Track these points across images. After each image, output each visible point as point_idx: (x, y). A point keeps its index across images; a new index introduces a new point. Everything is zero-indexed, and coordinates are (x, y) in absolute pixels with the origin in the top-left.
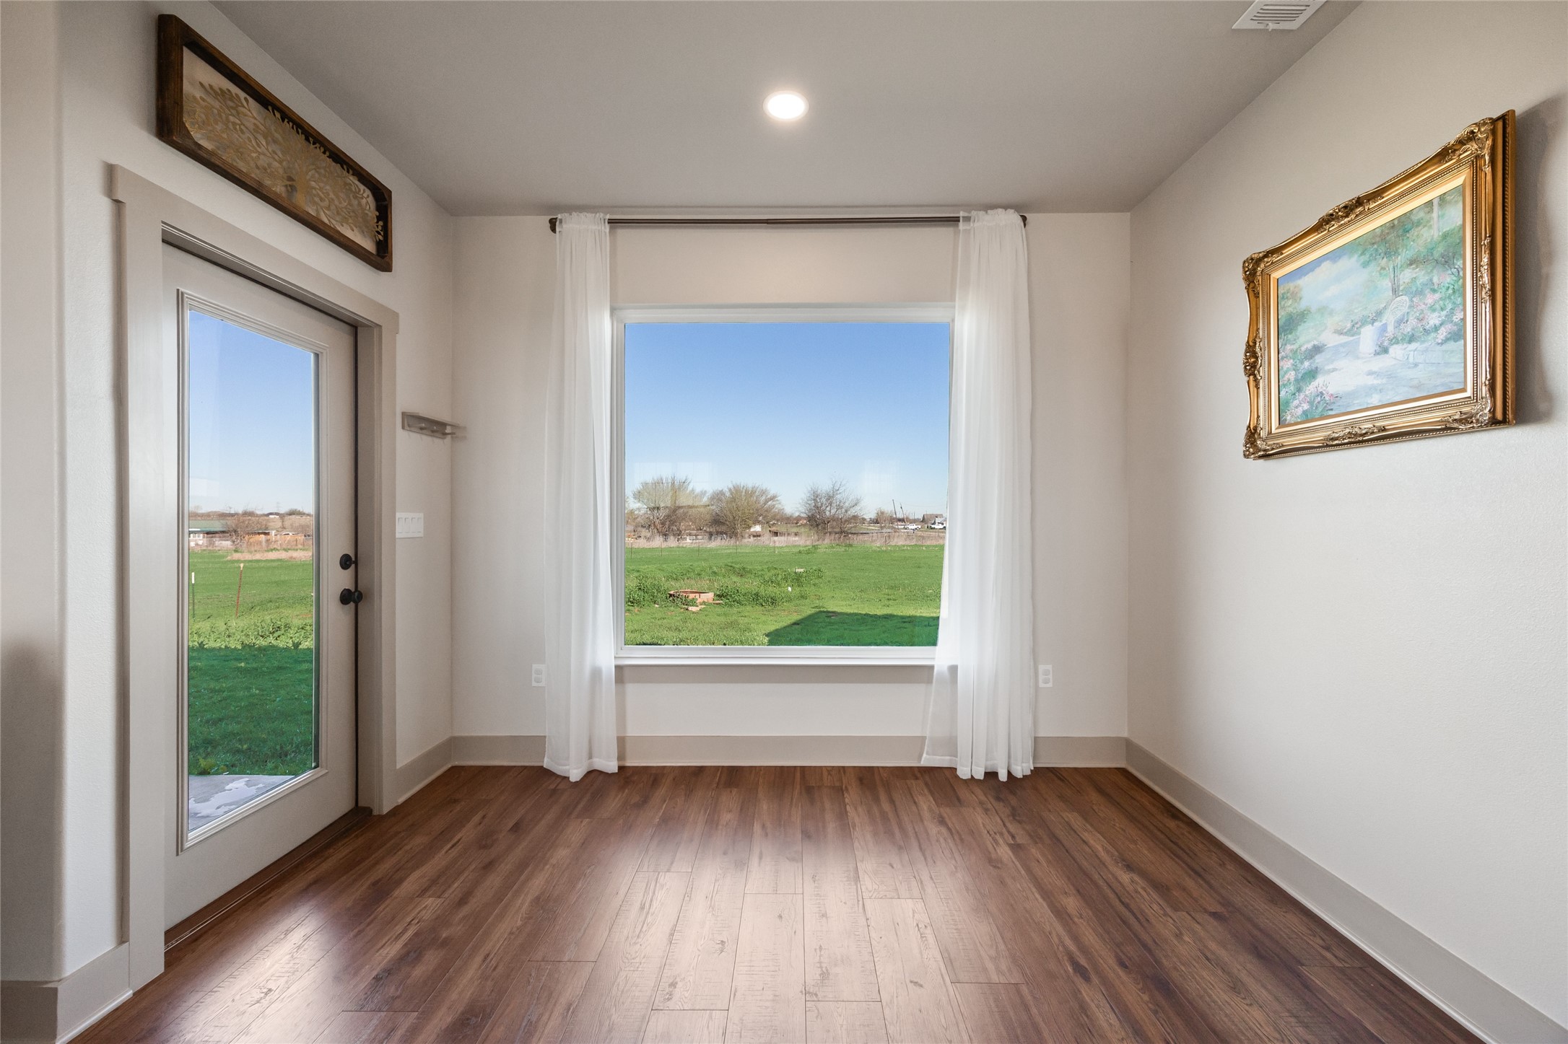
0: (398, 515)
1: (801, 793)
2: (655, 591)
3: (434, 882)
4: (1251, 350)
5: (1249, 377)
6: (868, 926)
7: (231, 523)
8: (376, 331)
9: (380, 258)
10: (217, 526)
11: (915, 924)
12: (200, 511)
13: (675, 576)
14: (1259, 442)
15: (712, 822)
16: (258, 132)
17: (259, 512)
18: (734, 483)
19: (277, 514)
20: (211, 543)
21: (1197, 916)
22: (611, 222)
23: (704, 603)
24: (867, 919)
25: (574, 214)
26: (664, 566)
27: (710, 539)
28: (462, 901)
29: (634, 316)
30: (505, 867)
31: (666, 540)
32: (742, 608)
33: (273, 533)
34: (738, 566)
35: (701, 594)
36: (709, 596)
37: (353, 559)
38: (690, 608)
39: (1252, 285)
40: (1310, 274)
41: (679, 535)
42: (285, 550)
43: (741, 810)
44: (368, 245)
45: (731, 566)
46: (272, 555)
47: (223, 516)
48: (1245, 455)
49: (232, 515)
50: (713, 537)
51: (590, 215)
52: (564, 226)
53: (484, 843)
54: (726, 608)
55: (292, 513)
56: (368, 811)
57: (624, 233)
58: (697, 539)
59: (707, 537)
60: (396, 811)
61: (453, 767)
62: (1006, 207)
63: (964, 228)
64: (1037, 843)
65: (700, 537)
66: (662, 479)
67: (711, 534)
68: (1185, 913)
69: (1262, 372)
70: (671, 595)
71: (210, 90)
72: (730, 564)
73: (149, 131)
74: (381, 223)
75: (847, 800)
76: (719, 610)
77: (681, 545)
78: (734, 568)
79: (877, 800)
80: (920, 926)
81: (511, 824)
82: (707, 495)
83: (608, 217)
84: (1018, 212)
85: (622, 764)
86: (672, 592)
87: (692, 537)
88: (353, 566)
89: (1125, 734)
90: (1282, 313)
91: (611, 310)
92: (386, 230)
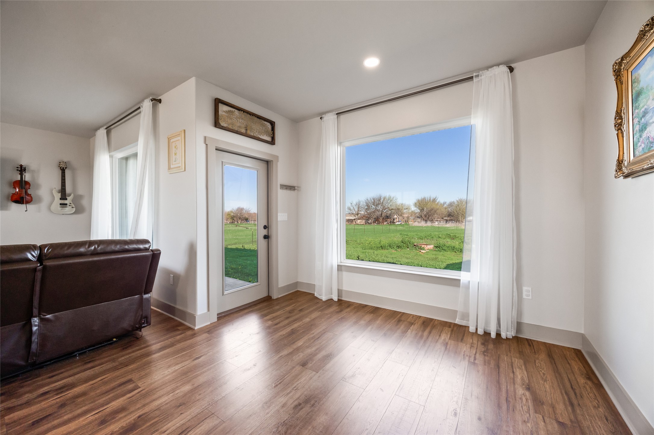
0: (279, 214)
1: (395, 321)
2: (408, 243)
3: (274, 318)
4: (619, 115)
5: (618, 130)
6: (381, 368)
8: (272, 162)
9: (272, 142)
11: (399, 373)
13: (421, 238)
14: (623, 168)
15: (356, 323)
16: (237, 118)
18: (459, 198)
21: (547, 420)
22: (337, 114)
23: (428, 249)
24: (383, 366)
25: (327, 114)
26: (419, 233)
27: (446, 222)
28: (276, 324)
29: (348, 144)
30: (291, 319)
31: (426, 223)
32: (446, 253)
34: (452, 235)
35: (427, 246)
36: (431, 247)
37: (267, 226)
38: (422, 251)
39: (619, 78)
40: (643, 65)
41: (432, 221)
43: (369, 321)
44: (269, 139)
45: (449, 235)
48: (615, 177)
50: (448, 222)
51: (331, 114)
52: (324, 119)
53: (290, 312)
54: (438, 252)
56: (271, 297)
57: (342, 117)
58: (440, 223)
59: (445, 222)
60: (277, 299)
61: (297, 291)
62: (498, 65)
63: (476, 80)
64: (485, 365)
65: (441, 222)
66: (425, 198)
67: (447, 221)
68: (541, 416)
69: (625, 127)
70: (414, 245)
71: (226, 112)
72: (448, 234)
73: (213, 126)
74: (272, 132)
75: (411, 328)
76: (434, 252)
77: (433, 225)
78: (450, 235)
79: (424, 331)
80: (400, 374)
81: (300, 309)
82: (447, 203)
83: (336, 112)
84: (506, 65)
85: (340, 298)
86: (415, 244)
87: (438, 222)
88: (267, 228)
89: (583, 332)
90: (634, 91)
91: (340, 143)
92: (274, 134)
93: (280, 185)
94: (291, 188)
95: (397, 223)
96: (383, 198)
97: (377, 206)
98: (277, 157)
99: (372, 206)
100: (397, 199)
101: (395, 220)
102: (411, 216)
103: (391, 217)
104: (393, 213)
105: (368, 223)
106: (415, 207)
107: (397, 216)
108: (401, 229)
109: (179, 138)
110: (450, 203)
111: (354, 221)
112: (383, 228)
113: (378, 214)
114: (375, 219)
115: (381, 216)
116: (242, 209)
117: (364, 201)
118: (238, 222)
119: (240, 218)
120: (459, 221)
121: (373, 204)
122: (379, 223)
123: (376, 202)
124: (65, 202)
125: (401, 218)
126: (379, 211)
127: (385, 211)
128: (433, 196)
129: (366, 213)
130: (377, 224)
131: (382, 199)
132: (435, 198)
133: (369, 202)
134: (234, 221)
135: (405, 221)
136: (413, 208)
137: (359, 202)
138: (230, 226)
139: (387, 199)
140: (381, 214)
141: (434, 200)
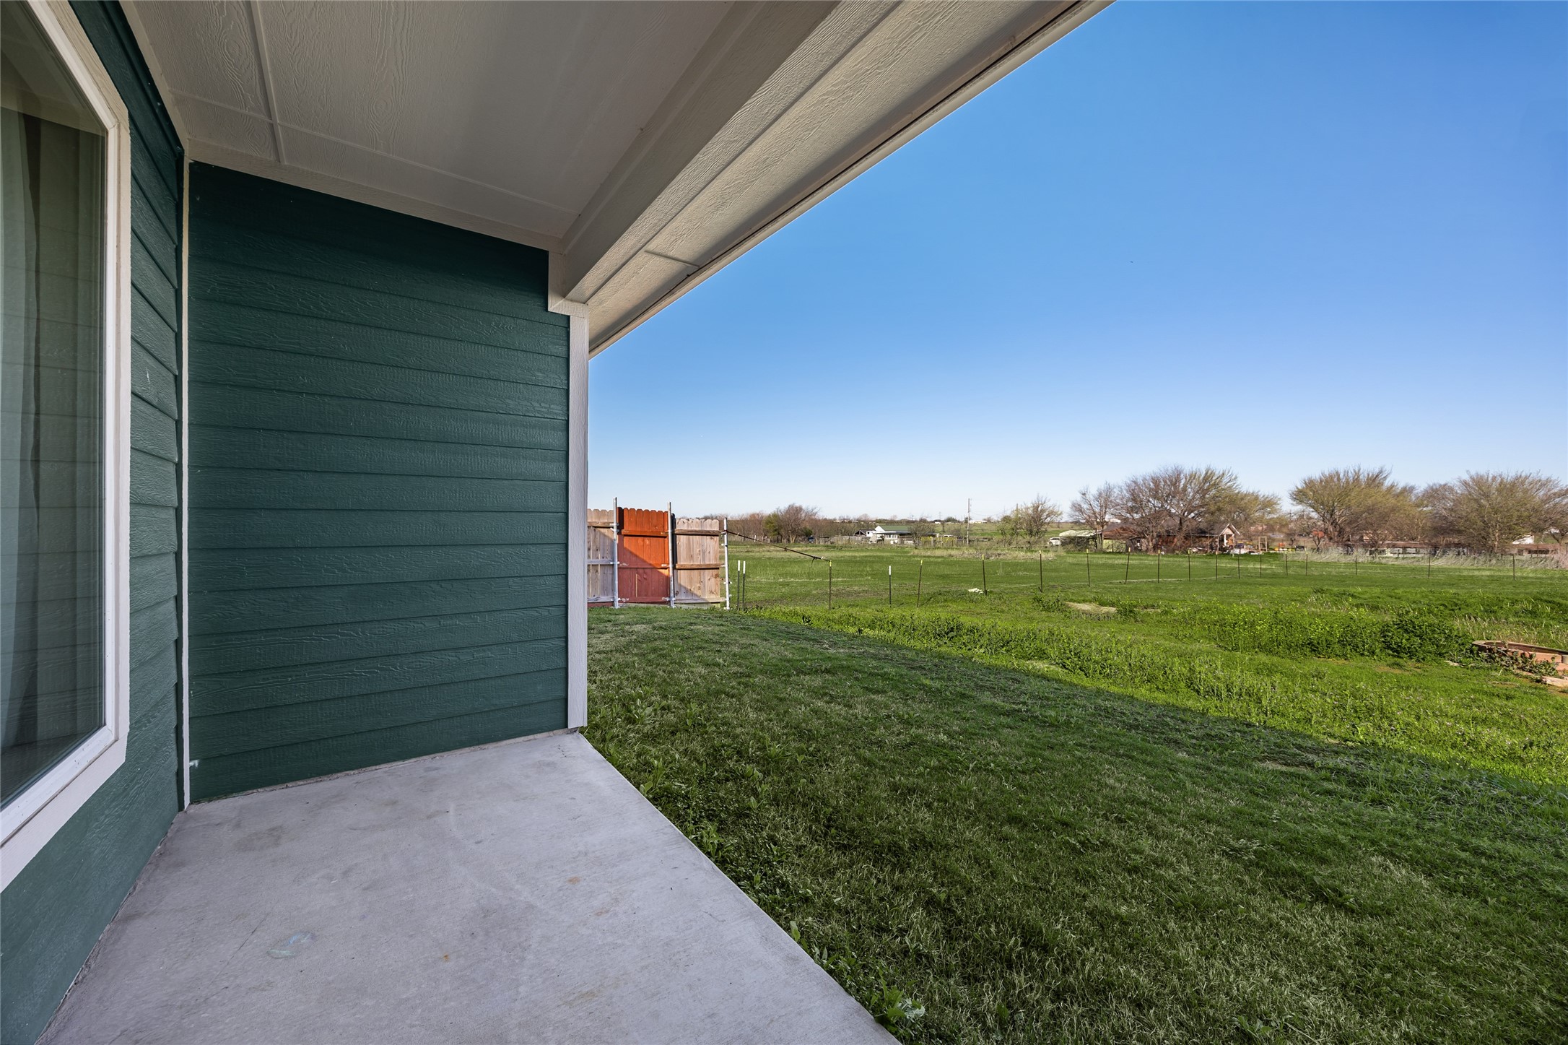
7: (913, 527)
10: (905, 529)
12: (897, 519)
17: (929, 520)
19: (939, 521)
20: (902, 542)
27: (1433, 553)
31: (1350, 553)
33: (938, 535)
41: (1374, 547)
42: (945, 548)
46: (938, 553)
47: (908, 522)
49: (913, 522)
50: (1439, 552)
55: (949, 520)
58: (1406, 553)
59: (1426, 551)
65: (1412, 551)
67: (1434, 548)
77: (1377, 560)
86: (1482, 643)
87: (1396, 550)
95: (1235, 551)
96: (1187, 479)
97: (1166, 501)
99: (1148, 501)
100: (1236, 478)
101: (1226, 542)
103: (1212, 531)
104: (1219, 522)
105: (1137, 548)
106: (1299, 504)
107: (1232, 530)
110: (1432, 488)
111: (1091, 542)
112: (1188, 563)
113: (1169, 523)
114: (1159, 537)
115: (1181, 529)
116: (799, 510)
117: (1124, 487)
118: (789, 540)
119: (793, 532)
120: (1491, 551)
121: (1152, 493)
122: (1172, 548)
123: (1163, 490)
126: (1172, 514)
127: (1193, 515)
128: (1368, 466)
129: (1130, 521)
130: (1168, 552)
131: (1183, 482)
132: (1375, 474)
133: (1140, 489)
134: (780, 537)
135: (1262, 544)
136: (1288, 507)
137: (1109, 490)
138: (772, 548)
139: (1201, 478)
140: (1180, 524)
141: (1374, 481)
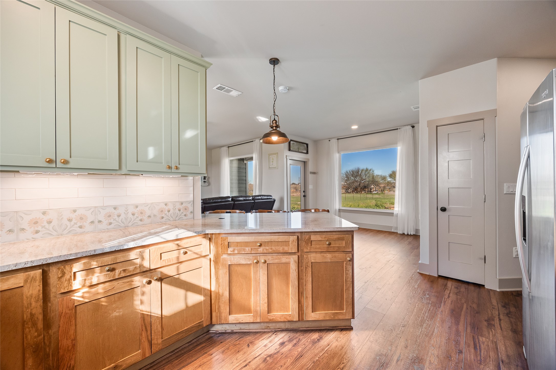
0: (309, 185)
2: (381, 206)
8: (307, 162)
22: (337, 139)
25: (332, 139)
29: (342, 153)
44: (306, 152)
51: (334, 139)
52: (331, 141)
57: (339, 141)
63: (399, 130)
71: (293, 144)
73: (288, 151)
86: (386, 207)
88: (305, 192)
91: (338, 152)
92: (308, 149)
93: (310, 172)
94: (314, 173)
95: (374, 192)
96: (361, 171)
97: (356, 178)
98: (309, 159)
99: (351, 178)
100: (374, 171)
101: (372, 189)
102: (388, 186)
103: (368, 187)
104: (370, 184)
105: (348, 192)
106: (391, 178)
107: (374, 186)
108: (376, 197)
109: (275, 156)
112: (361, 196)
113: (357, 184)
114: (353, 188)
115: (360, 186)
117: (344, 174)
121: (352, 175)
122: (357, 192)
123: (355, 174)
124: (205, 180)
125: (378, 188)
126: (357, 181)
127: (363, 182)
129: (346, 184)
130: (356, 193)
133: (348, 174)
135: (382, 190)
139: (365, 171)
140: (360, 184)
